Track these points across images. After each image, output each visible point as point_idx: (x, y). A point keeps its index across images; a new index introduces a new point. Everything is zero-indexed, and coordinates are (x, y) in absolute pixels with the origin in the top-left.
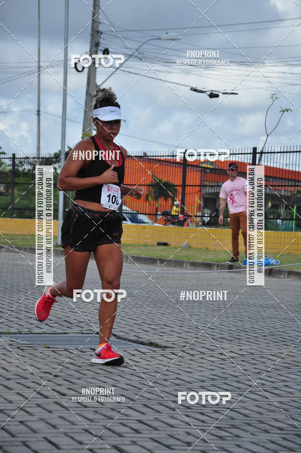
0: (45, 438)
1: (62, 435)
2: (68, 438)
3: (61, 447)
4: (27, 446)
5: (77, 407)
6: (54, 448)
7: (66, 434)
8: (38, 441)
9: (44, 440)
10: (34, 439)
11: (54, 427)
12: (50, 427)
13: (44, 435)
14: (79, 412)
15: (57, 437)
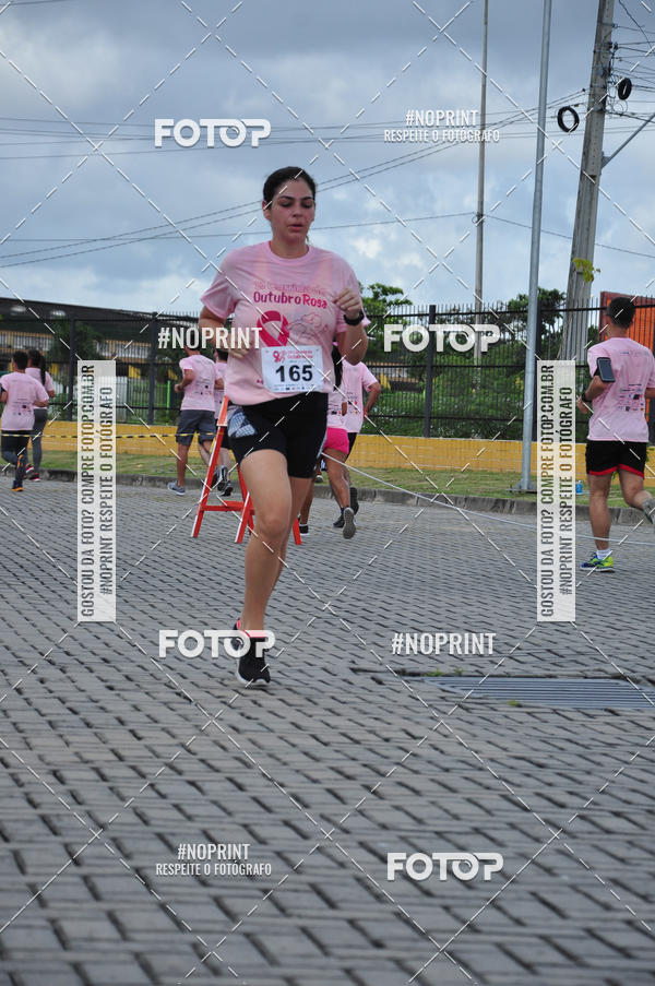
0: (534, 894)
1: (567, 889)
2: (579, 896)
3: (569, 913)
4: (499, 909)
5: (590, 833)
6: (552, 915)
7: (574, 888)
8: (520, 899)
9: (529, 896)
10: (513, 895)
11: (549, 871)
12: (541, 871)
13: (532, 888)
14: (596, 843)
15: (555, 892)
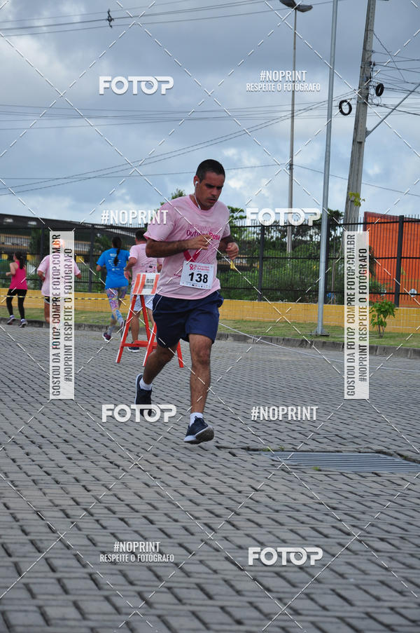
0: (333, 590)
1: (353, 587)
2: (361, 592)
4: (312, 599)
5: (366, 551)
6: (345, 604)
7: (358, 586)
8: (325, 594)
9: (331, 592)
10: (320, 591)
11: (342, 576)
12: (337, 576)
13: (332, 587)
14: (370, 558)
15: (346, 589)
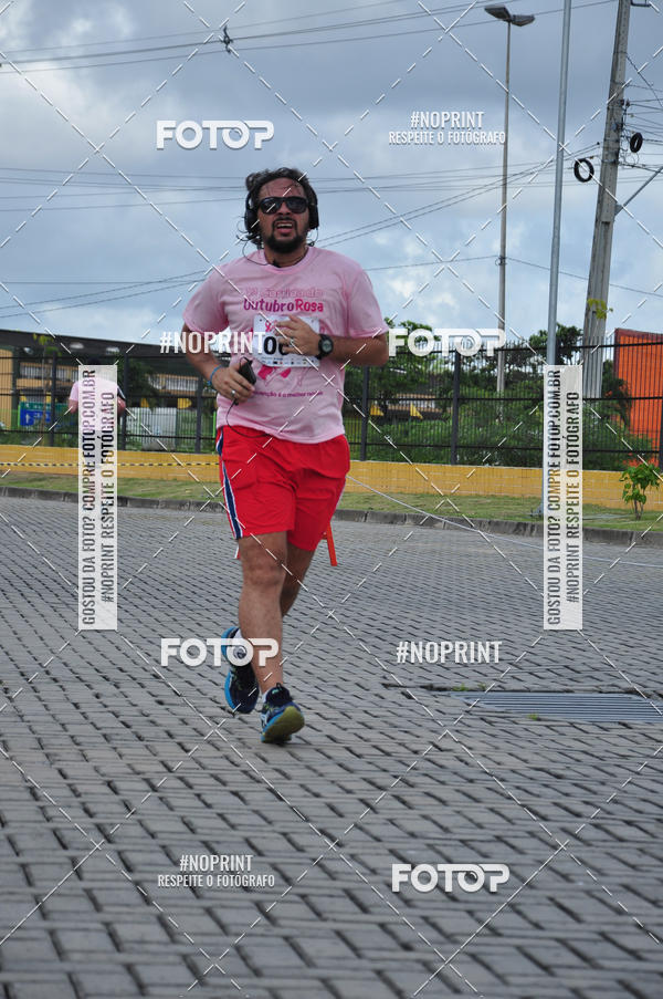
0: (551, 899)
1: (583, 895)
2: (594, 901)
3: (585, 917)
4: (519, 913)
5: (605, 841)
6: (569, 919)
7: (589, 893)
8: (539, 904)
9: (548, 902)
10: (531, 901)
11: (566, 877)
12: (559, 878)
13: (550, 894)
14: (610, 850)
15: (572, 897)
